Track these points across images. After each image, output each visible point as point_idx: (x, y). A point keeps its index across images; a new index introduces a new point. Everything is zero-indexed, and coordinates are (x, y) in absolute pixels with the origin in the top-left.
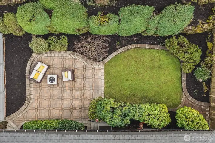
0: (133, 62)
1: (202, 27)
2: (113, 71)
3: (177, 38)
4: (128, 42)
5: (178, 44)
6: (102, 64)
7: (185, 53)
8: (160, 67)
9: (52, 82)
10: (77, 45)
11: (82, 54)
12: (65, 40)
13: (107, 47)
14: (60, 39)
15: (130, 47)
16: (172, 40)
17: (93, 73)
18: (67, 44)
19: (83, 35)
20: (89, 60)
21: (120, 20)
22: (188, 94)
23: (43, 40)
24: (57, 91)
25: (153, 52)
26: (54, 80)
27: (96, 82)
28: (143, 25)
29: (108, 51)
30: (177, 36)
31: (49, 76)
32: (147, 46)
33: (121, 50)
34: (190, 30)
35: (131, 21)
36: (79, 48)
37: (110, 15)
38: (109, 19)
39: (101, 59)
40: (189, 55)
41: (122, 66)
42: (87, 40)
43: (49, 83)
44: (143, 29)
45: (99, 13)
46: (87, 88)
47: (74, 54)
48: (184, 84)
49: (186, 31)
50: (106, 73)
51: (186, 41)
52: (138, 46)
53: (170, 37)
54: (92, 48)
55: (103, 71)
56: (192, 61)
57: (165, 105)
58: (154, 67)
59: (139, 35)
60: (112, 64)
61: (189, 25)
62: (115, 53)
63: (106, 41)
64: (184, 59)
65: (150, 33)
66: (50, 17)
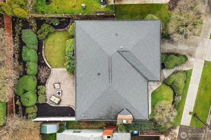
0: (51, 54)
1: (33, 24)
2: (56, 64)
3: (38, 35)
4: (41, 57)
5: (41, 34)
6: (52, 69)
7: (45, 31)
8: (53, 41)
9: (60, 93)
10: (42, 81)
11: (47, 79)
12: (39, 87)
13: (43, 67)
14: (39, 89)
15: (43, 56)
16: (39, 37)
17: (57, 74)
18: (42, 86)
19: (37, 78)
20: (50, 76)
21: (29, 61)
22: (66, 28)
23: (39, 96)
24: (65, 91)
25: (47, 45)
26: (59, 92)
27: (61, 72)
28: (32, 51)
29: (46, 66)
30: (37, 35)
31: (57, 95)
32: (43, 47)
33: (45, 60)
34: (34, 29)
35: (29, 56)
36: (43, 80)
37: (27, 65)
38: (28, 66)
39: (49, 70)
40: (46, 29)
41: (53, 60)
42: (39, 76)
43: (61, 95)
44: (33, 50)
45: (26, 70)
46: (64, 77)
47: (47, 83)
48: (62, 30)
49: (35, 30)
50: (56, 67)
51: (39, 31)
52: (43, 52)
53: (38, 38)
54: (43, 74)
55: (55, 69)
56: (48, 28)
57: (67, 41)
58: (53, 44)
59: (38, 52)
60: (52, 64)
61: (32, 29)
62: (47, 63)
63: (40, 67)
64: (48, 32)
65: (36, 47)
66: (27, 91)
